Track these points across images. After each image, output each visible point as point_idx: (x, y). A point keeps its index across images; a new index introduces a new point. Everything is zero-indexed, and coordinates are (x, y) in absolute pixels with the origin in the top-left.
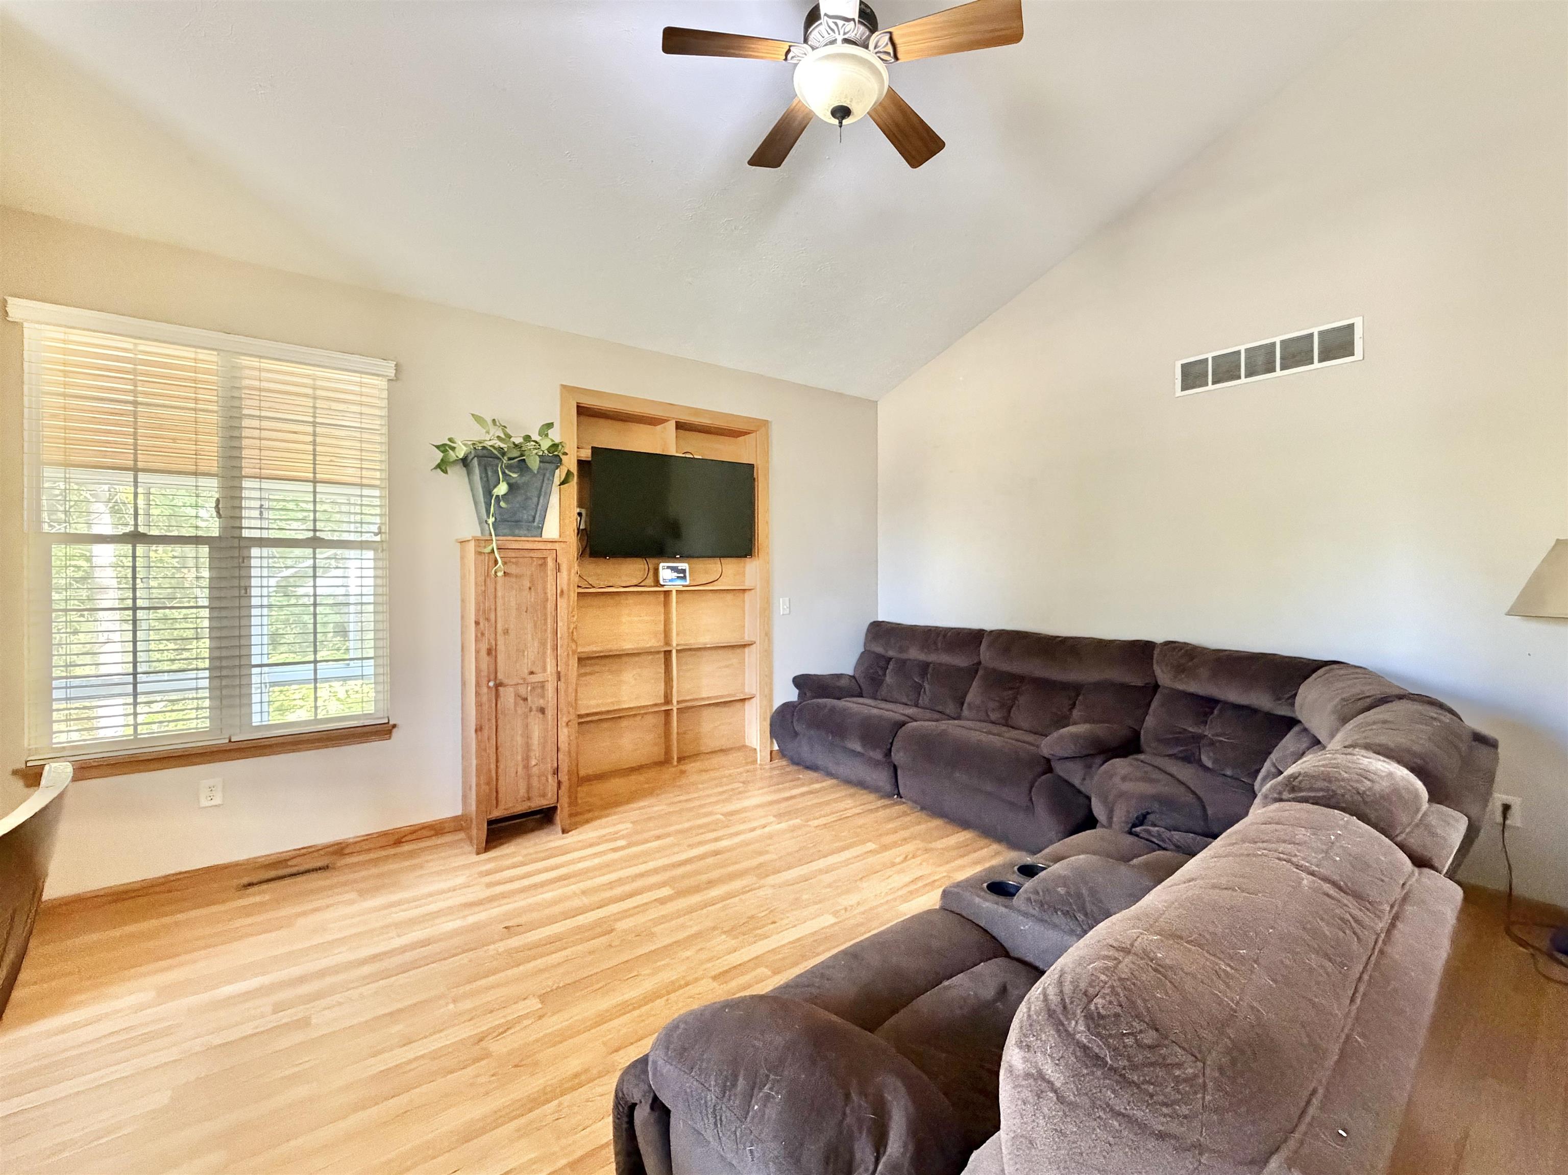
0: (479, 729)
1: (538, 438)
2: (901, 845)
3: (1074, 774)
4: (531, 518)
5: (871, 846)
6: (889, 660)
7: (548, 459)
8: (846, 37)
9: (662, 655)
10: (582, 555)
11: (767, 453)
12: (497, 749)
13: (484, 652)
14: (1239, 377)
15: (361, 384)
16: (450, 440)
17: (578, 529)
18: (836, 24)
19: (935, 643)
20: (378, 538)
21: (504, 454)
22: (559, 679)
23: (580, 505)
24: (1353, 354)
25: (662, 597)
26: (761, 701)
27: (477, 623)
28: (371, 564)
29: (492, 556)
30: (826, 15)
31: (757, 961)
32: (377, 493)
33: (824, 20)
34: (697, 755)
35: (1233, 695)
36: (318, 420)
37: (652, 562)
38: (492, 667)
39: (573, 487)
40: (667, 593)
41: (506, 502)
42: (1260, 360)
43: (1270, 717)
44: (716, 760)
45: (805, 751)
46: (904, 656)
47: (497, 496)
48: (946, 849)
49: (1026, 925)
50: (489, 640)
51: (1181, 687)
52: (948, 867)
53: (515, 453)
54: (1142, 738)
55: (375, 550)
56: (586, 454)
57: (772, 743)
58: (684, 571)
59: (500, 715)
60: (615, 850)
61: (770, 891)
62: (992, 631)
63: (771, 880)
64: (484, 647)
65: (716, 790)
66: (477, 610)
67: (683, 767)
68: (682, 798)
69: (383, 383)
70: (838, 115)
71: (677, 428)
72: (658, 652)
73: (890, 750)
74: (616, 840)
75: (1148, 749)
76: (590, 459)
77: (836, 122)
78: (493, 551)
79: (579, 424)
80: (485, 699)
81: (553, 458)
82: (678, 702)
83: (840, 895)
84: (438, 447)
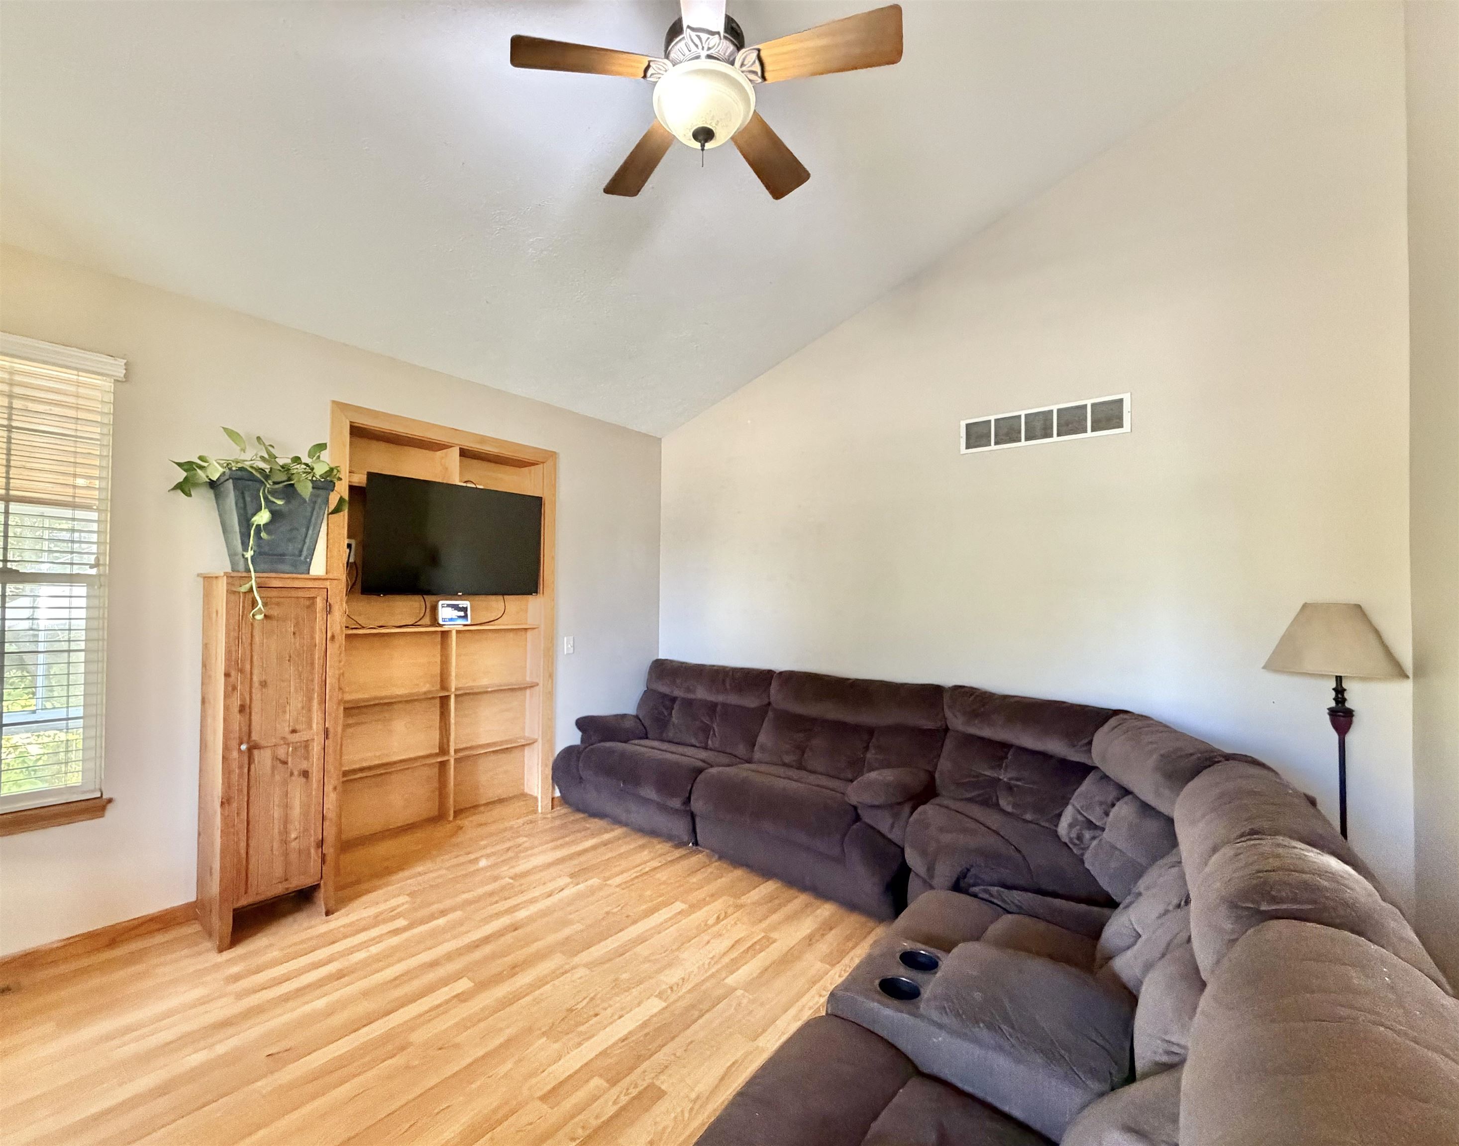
0: (225, 802)
1: (308, 461)
2: (708, 903)
3: (883, 823)
4: (297, 553)
5: (679, 906)
6: (674, 700)
7: (320, 484)
8: (709, 52)
9: (438, 701)
10: (351, 591)
11: (554, 486)
12: (248, 824)
13: (236, 709)
14: (1020, 441)
15: (78, 384)
16: (201, 458)
17: (348, 563)
18: (699, 37)
19: (724, 681)
20: (94, 571)
21: (267, 477)
22: (327, 736)
23: (350, 536)
24: (1122, 426)
25: (438, 638)
26: (543, 744)
27: (227, 675)
28: (83, 602)
29: (249, 596)
30: (689, 27)
31: (587, 1070)
32: (94, 516)
33: (687, 33)
34: (476, 807)
35: (1028, 741)
36: (14, 424)
37: (429, 599)
38: (245, 729)
39: (343, 518)
40: (445, 634)
41: (269, 533)
42: (1039, 425)
43: (1064, 763)
44: (497, 812)
45: (592, 797)
46: (691, 696)
47: (258, 526)
48: (757, 903)
49: (941, 1038)
50: (241, 694)
51: (973, 730)
52: (764, 925)
53: (282, 477)
54: (938, 781)
55: (90, 585)
56: (360, 479)
57: (553, 788)
58: (465, 610)
59: (252, 782)
60: (396, 932)
61: (582, 972)
62: (781, 673)
63: (585, 957)
64: (236, 703)
65: (498, 847)
66: (228, 658)
67: (459, 822)
68: (462, 859)
69: (108, 385)
70: (701, 138)
71: (461, 455)
72: (433, 698)
73: (689, 798)
74: (393, 918)
75: (944, 793)
76: (364, 485)
77: (698, 145)
78: (251, 590)
79: (351, 443)
80: (235, 766)
81: (326, 484)
82: (456, 751)
83: (659, 971)
84: (180, 465)
